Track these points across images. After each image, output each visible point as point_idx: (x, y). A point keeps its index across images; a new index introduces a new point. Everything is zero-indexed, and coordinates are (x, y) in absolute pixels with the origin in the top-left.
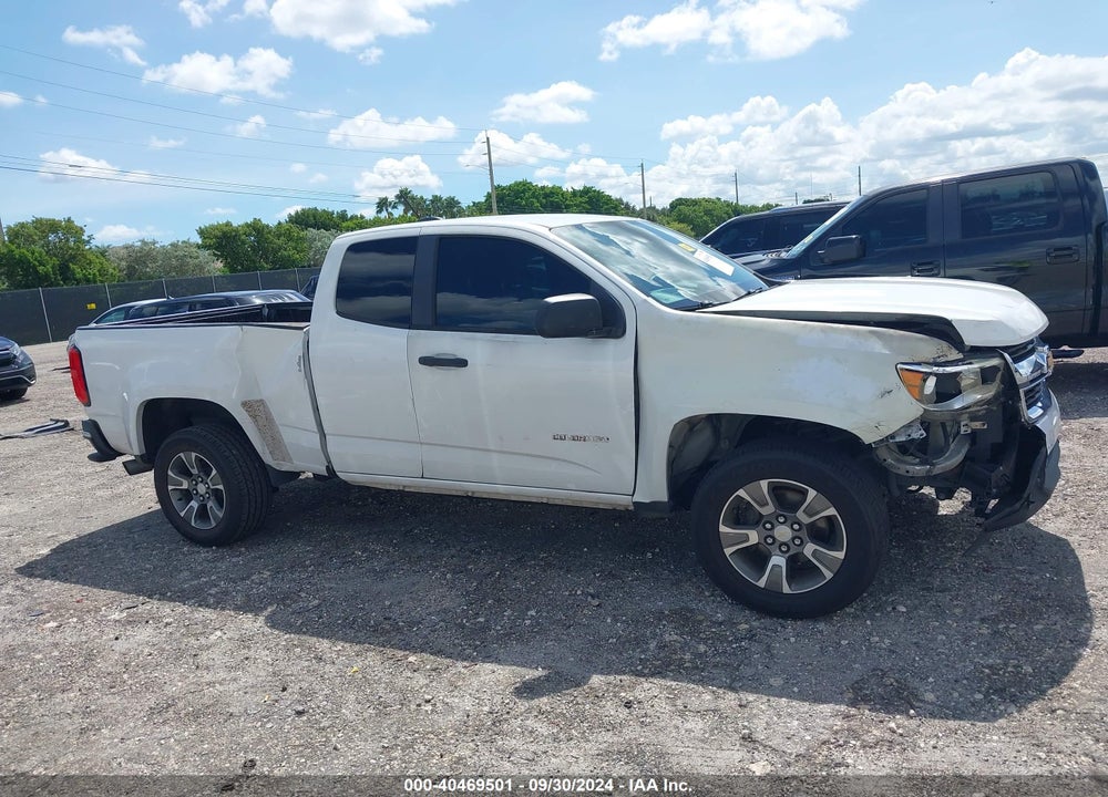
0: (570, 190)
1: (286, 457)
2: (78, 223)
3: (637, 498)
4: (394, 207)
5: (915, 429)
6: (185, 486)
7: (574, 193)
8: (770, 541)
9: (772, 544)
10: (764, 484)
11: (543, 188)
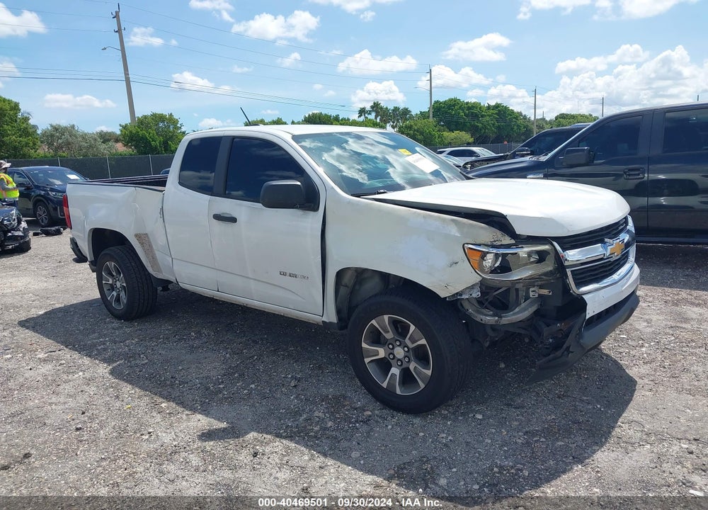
0: (486, 105)
1: (159, 271)
2: (176, 117)
3: (324, 319)
4: (370, 114)
5: (475, 291)
6: (111, 282)
7: (489, 107)
8: (391, 357)
9: (392, 359)
10: (386, 317)
11: (467, 103)
